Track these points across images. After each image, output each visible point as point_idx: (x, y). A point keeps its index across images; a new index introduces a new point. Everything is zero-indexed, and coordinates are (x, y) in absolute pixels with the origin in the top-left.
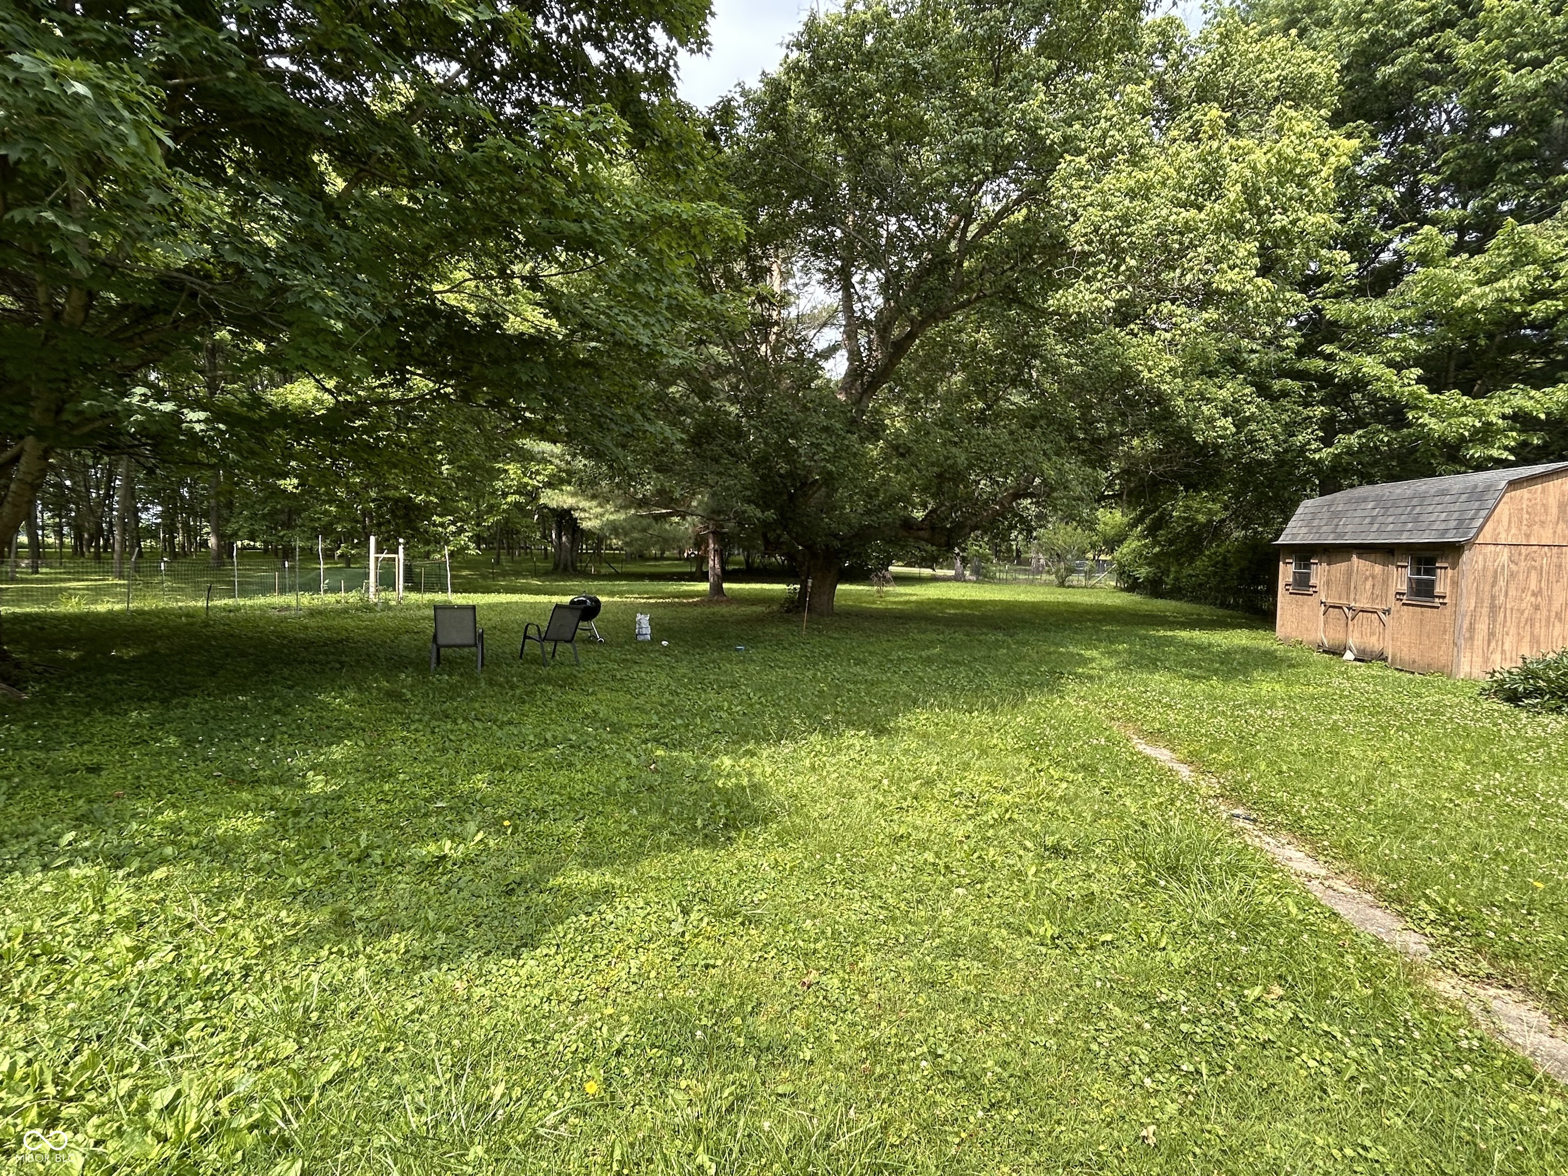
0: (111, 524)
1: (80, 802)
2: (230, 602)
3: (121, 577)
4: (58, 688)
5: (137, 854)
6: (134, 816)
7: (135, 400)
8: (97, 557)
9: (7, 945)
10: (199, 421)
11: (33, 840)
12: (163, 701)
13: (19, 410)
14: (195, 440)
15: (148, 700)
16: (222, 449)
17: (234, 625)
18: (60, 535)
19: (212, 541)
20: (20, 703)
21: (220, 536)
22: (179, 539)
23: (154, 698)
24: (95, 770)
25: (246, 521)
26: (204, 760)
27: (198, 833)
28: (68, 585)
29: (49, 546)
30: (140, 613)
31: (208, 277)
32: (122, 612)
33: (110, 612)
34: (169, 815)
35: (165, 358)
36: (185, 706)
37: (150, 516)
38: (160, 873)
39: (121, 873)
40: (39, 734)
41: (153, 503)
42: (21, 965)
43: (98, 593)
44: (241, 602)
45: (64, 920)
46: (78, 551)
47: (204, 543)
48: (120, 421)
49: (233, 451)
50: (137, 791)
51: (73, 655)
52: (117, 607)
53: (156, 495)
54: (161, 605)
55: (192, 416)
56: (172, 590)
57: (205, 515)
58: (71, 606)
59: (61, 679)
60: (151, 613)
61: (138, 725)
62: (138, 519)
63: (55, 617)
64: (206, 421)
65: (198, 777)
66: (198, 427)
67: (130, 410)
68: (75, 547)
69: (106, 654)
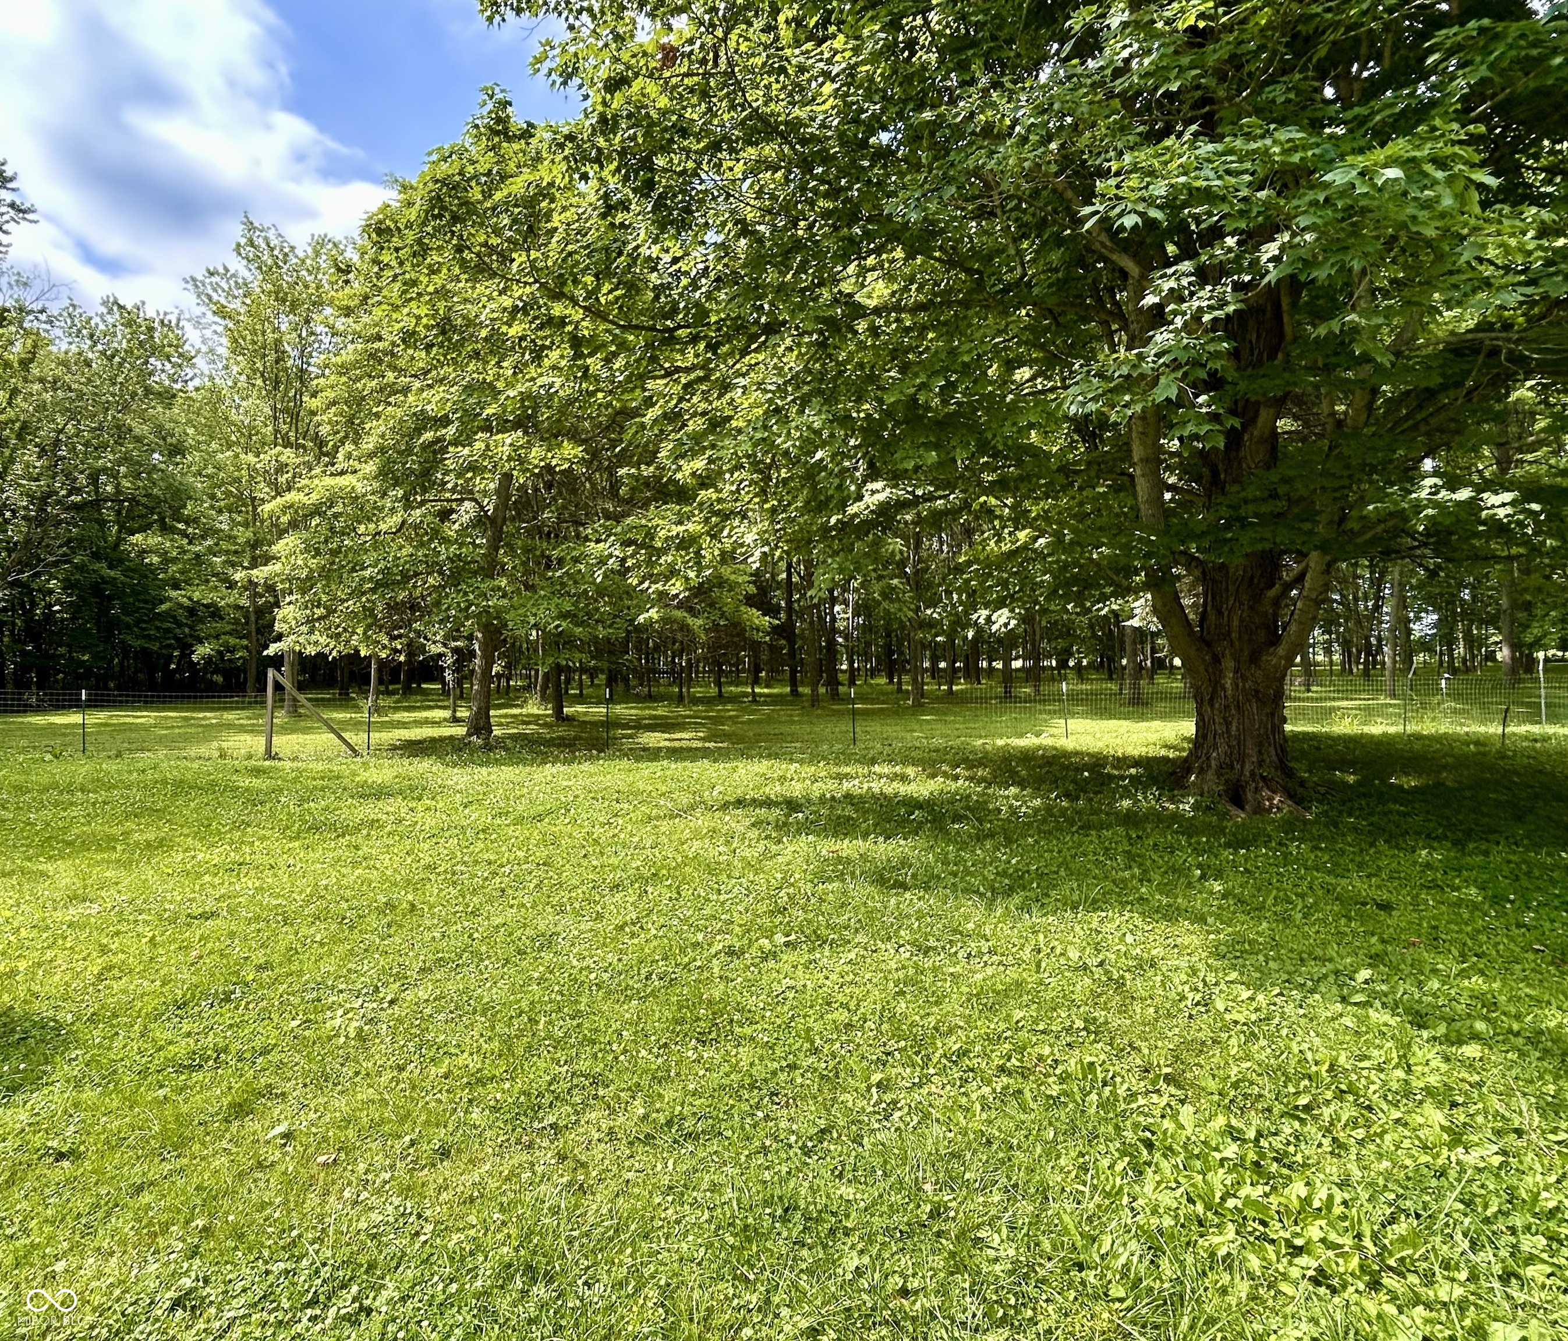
0: (1379, 639)
1: (1374, 940)
2: (1535, 729)
3: (1394, 696)
4: (1341, 812)
5: (1442, 1018)
6: (1435, 971)
7: (1424, 494)
8: (1366, 673)
9: (1314, 1069)
10: (1504, 505)
11: (1330, 966)
12: (1455, 843)
13: (1307, 526)
14: (1499, 528)
15: (1437, 838)
16: (1536, 533)
17: (1544, 759)
18: (1328, 652)
19: (1503, 654)
20: (1305, 822)
21: (1514, 647)
22: (1460, 650)
23: (1446, 837)
24: (1385, 907)
25: (1554, 625)
26: (1519, 926)
27: (1518, 1017)
28: (1336, 704)
29: (1318, 664)
30: (1418, 737)
31: (1507, 326)
32: (1397, 735)
33: (1385, 735)
34: (1477, 982)
35: (1457, 438)
36: (1486, 853)
37: (1424, 625)
38: (1472, 1050)
39: (1425, 1034)
40: (1326, 858)
41: (1427, 612)
42: (1329, 1095)
43: (1369, 713)
44: (1550, 729)
45: (1366, 1064)
46: (1346, 670)
47: (1491, 656)
48: (1406, 520)
49: (1552, 536)
50: (1434, 941)
51: (1351, 779)
52: (1392, 730)
53: (1432, 601)
54: (1442, 730)
55: (1491, 499)
56: (1455, 711)
57: (1492, 621)
58: (1344, 726)
59: (1343, 803)
60: (1430, 738)
61: (1428, 866)
62: (1409, 632)
63: (1328, 737)
64: (1513, 503)
65: (1512, 946)
66: (1501, 513)
67: (1418, 507)
68: (1343, 663)
69: (1384, 781)
